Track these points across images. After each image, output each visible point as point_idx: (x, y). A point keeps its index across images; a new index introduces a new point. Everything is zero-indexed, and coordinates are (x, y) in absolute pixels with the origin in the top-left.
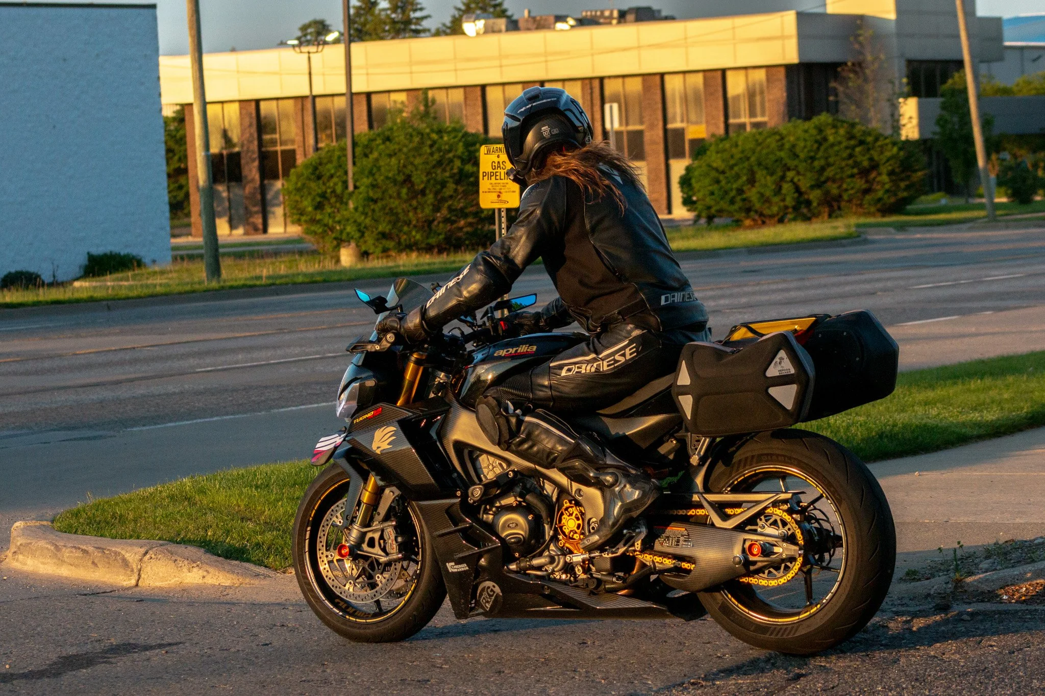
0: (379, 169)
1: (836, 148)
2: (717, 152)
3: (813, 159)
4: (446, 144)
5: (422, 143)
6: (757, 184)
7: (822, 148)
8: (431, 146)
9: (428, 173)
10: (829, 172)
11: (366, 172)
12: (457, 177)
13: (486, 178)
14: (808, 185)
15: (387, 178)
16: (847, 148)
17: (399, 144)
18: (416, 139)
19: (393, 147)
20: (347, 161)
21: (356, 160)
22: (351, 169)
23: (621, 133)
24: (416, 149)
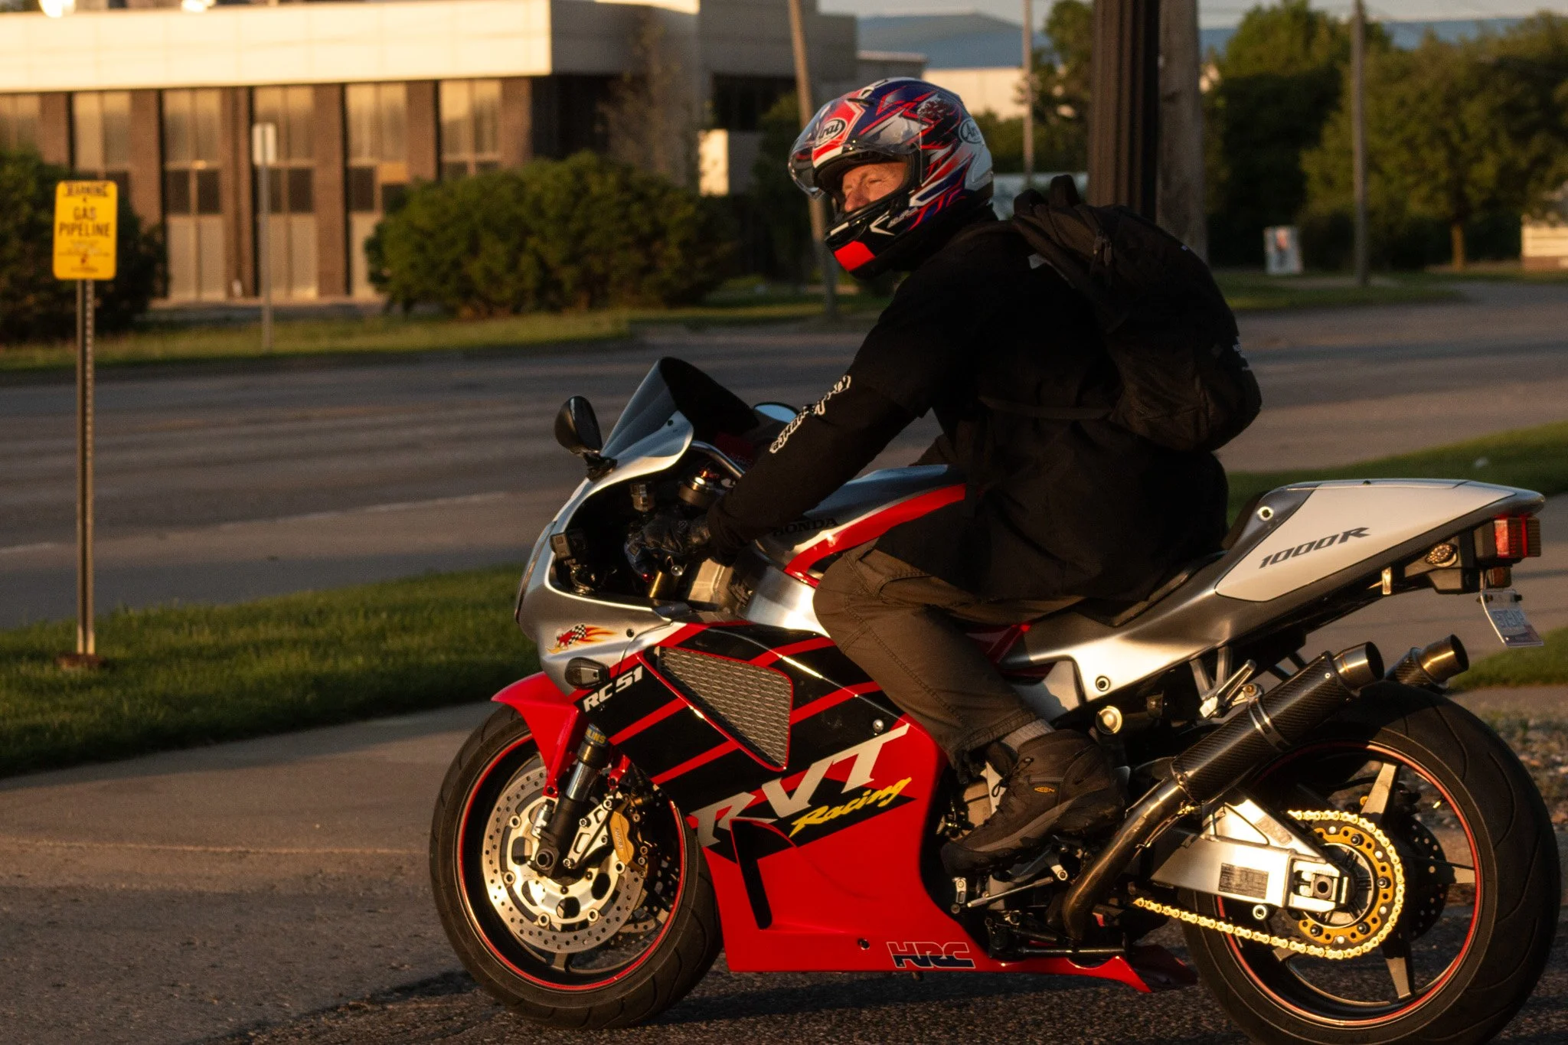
1: (603, 204)
2: (423, 205)
3: (567, 219)
6: (482, 255)
7: (581, 204)
13: (64, 232)
14: (559, 258)
16: (618, 204)
23: (279, 170)
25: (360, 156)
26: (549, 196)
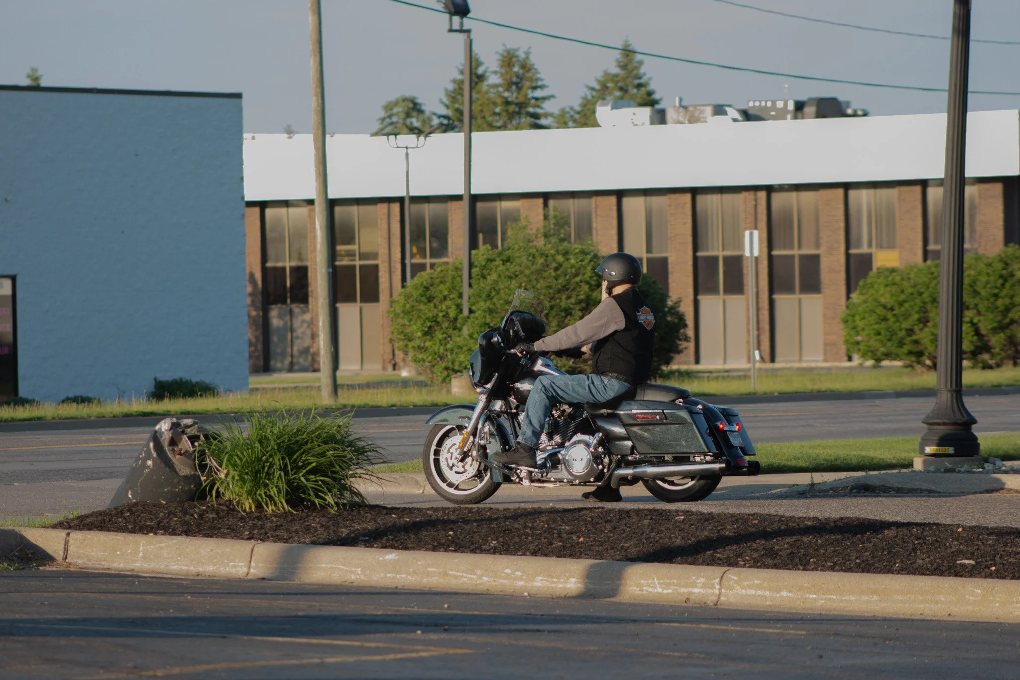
0: (498, 292)
2: (886, 286)
3: (996, 296)
4: (572, 266)
5: (546, 265)
6: (930, 324)
7: (1007, 285)
8: (556, 269)
9: (552, 299)
10: (1013, 314)
11: (484, 296)
12: (584, 305)
14: (989, 327)
17: (520, 265)
18: (541, 261)
19: (513, 268)
20: (462, 281)
21: (473, 281)
22: (466, 291)
23: (793, 256)
24: (539, 272)
25: (859, 245)
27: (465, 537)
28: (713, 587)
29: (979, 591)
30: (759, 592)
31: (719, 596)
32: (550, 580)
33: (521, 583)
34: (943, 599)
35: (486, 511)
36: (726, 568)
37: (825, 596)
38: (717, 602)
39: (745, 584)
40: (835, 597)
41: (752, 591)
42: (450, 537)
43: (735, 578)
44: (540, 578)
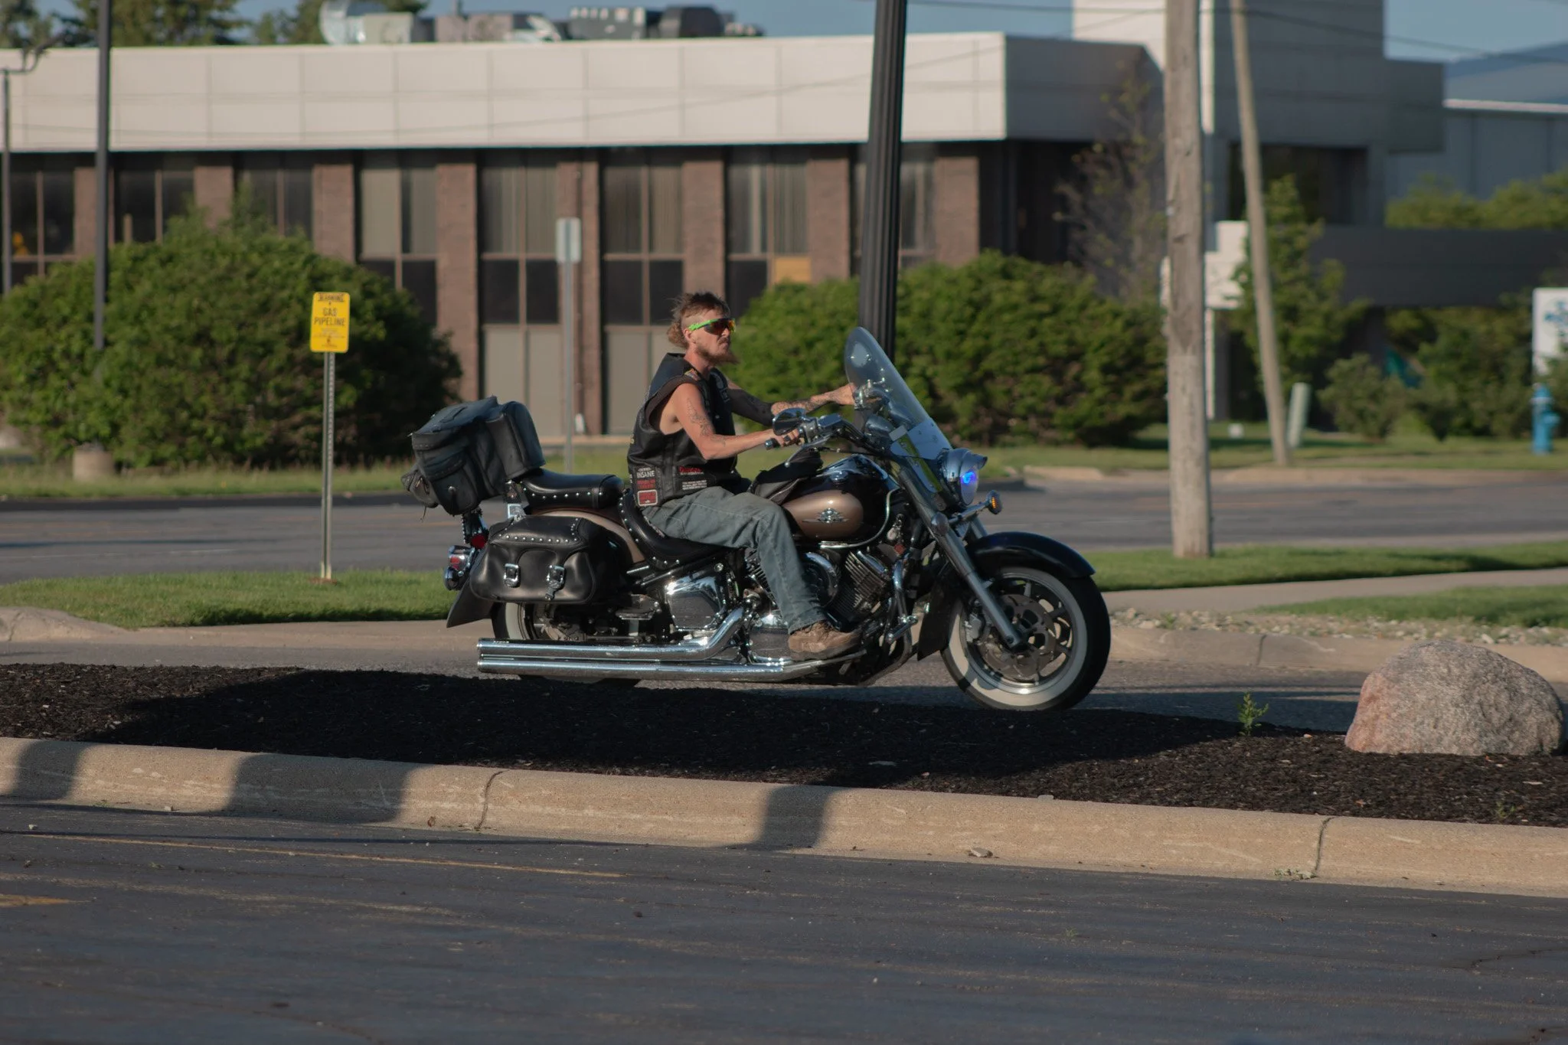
0: (152, 312)
1: (1007, 317)
2: (789, 313)
3: (962, 334)
4: (277, 272)
5: (232, 269)
7: (982, 316)
8: (250, 276)
9: (241, 326)
10: (990, 364)
11: (131, 318)
13: (318, 323)
14: (952, 383)
15: (167, 329)
16: (1029, 317)
17: (190, 268)
18: (224, 262)
19: (180, 272)
20: (92, 293)
21: (112, 294)
22: (99, 308)
23: (638, 264)
24: (221, 279)
25: (745, 247)
26: (942, 305)
27: (69, 714)
28: (473, 799)
29: (903, 811)
30: (549, 809)
31: (484, 815)
32: (208, 785)
33: (160, 791)
34: (844, 823)
35: (106, 672)
36: (496, 770)
37: (655, 817)
38: (480, 824)
39: (527, 795)
40: (671, 819)
41: (538, 806)
42: (44, 714)
43: (511, 786)
44: (192, 782)
